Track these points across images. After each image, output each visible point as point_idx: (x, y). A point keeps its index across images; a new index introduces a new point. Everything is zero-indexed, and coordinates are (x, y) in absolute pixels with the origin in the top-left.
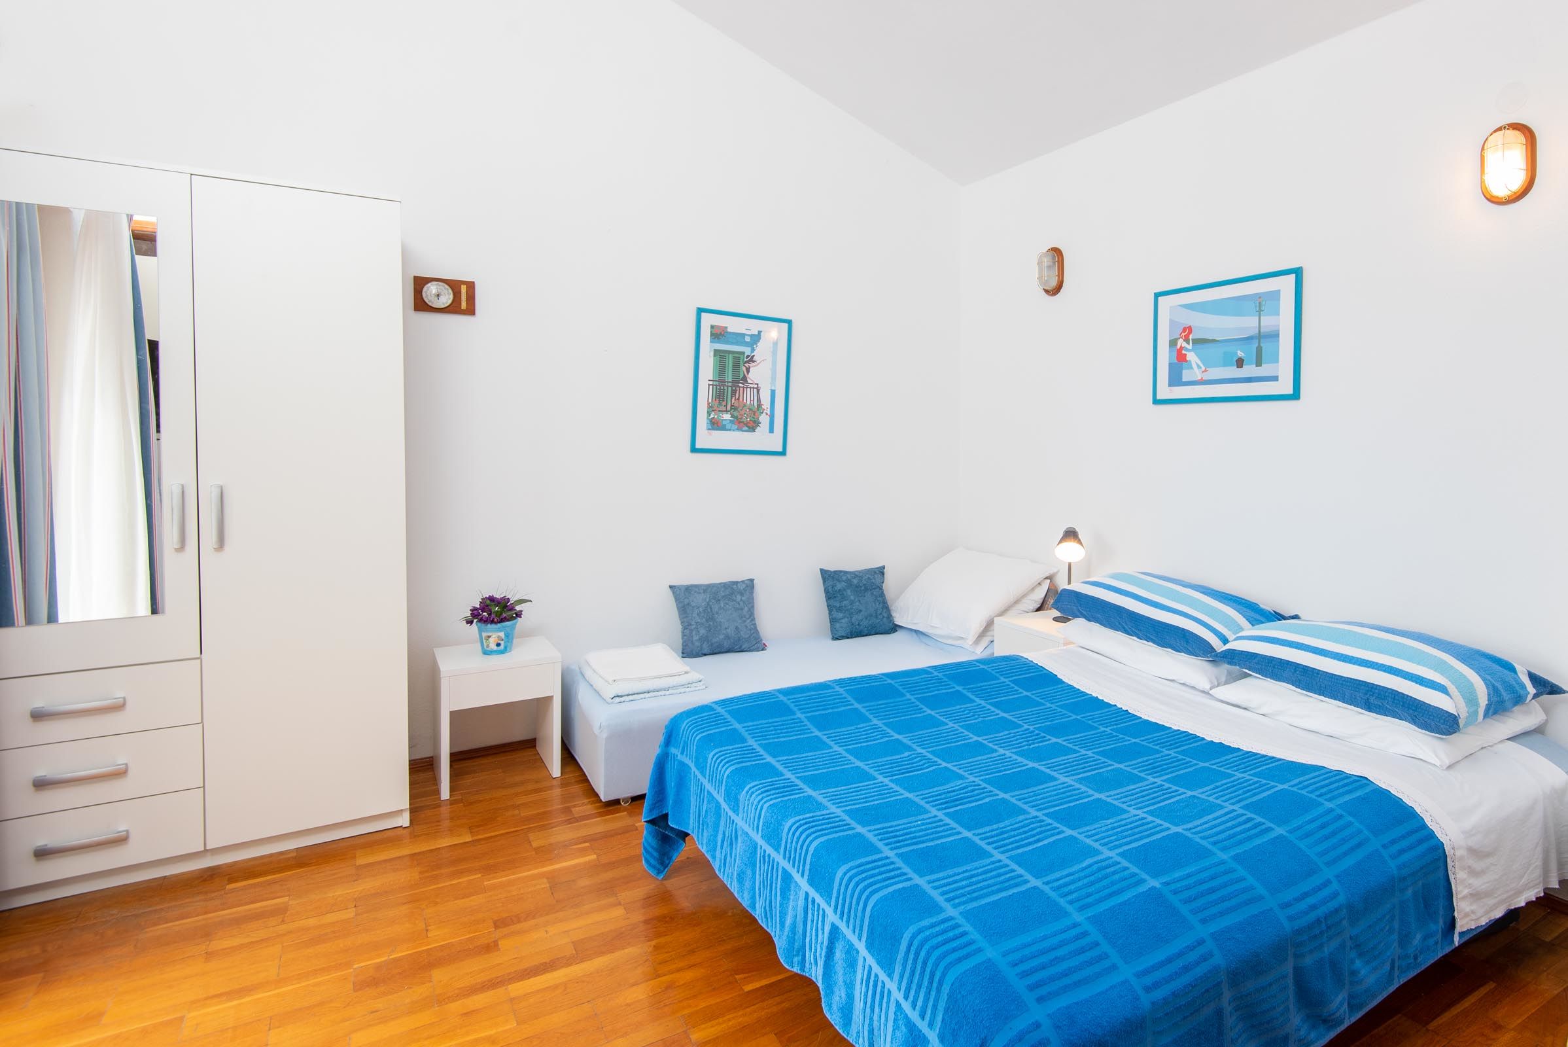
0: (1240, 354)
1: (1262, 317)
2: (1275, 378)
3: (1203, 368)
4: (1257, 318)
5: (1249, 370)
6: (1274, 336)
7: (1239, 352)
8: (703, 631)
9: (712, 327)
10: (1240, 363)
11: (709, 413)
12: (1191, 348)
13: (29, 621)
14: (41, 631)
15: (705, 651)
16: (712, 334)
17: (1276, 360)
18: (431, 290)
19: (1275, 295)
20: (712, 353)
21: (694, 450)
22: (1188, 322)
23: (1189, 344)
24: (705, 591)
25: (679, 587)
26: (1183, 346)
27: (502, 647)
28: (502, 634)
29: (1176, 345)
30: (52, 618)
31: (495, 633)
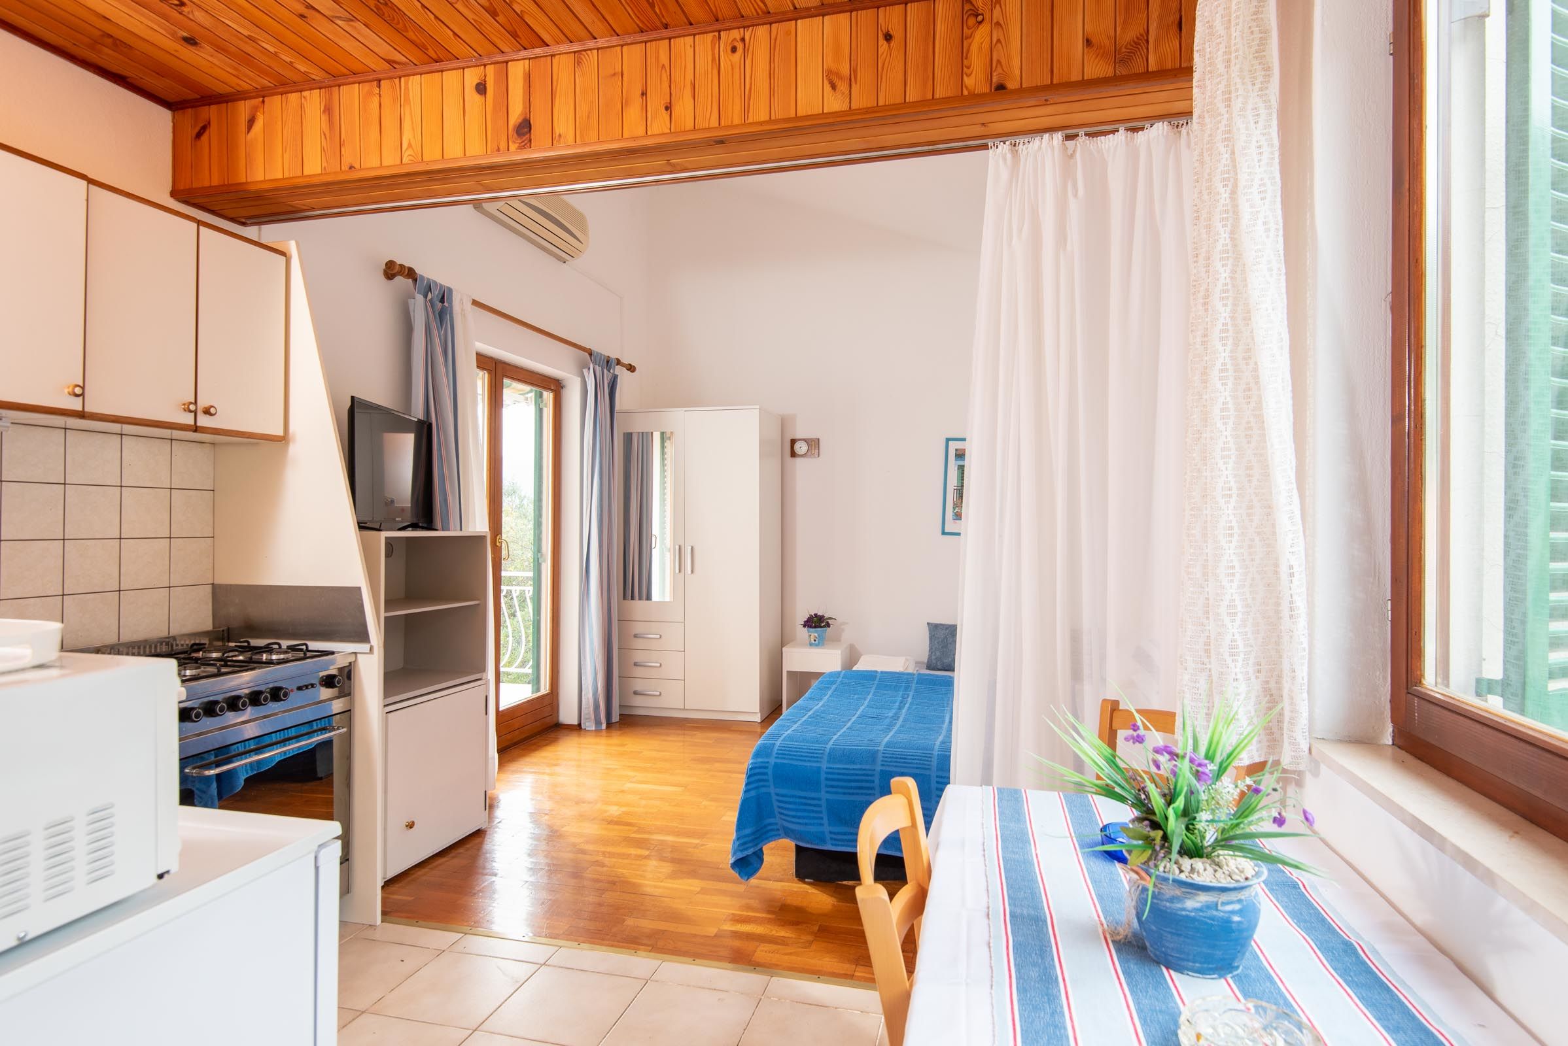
8: (938, 654)
9: (956, 450)
11: (954, 509)
13: (640, 599)
14: (644, 603)
15: (939, 667)
16: (956, 455)
18: (797, 446)
20: (956, 468)
21: (944, 533)
24: (947, 629)
25: (932, 624)
27: (817, 642)
28: (816, 635)
30: (649, 598)
31: (814, 633)
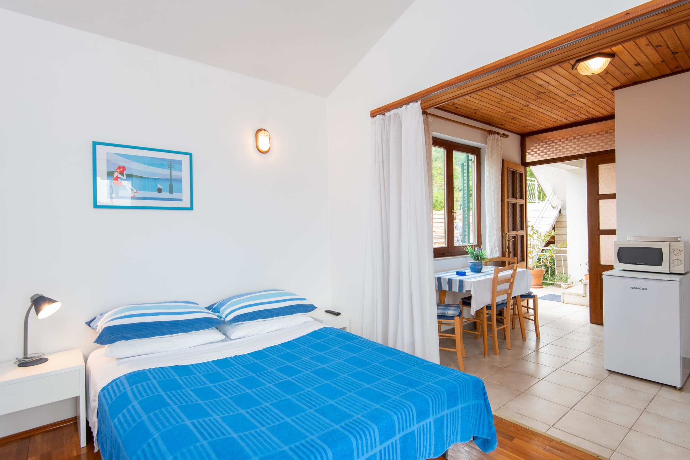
0: (159, 186)
1: (172, 171)
2: (181, 200)
3: (135, 191)
4: (170, 171)
5: (165, 194)
6: (180, 181)
7: (159, 185)
10: (160, 191)
12: (125, 179)
17: (180, 191)
19: (180, 162)
22: (122, 164)
23: (123, 176)
26: (118, 176)
29: (113, 175)
